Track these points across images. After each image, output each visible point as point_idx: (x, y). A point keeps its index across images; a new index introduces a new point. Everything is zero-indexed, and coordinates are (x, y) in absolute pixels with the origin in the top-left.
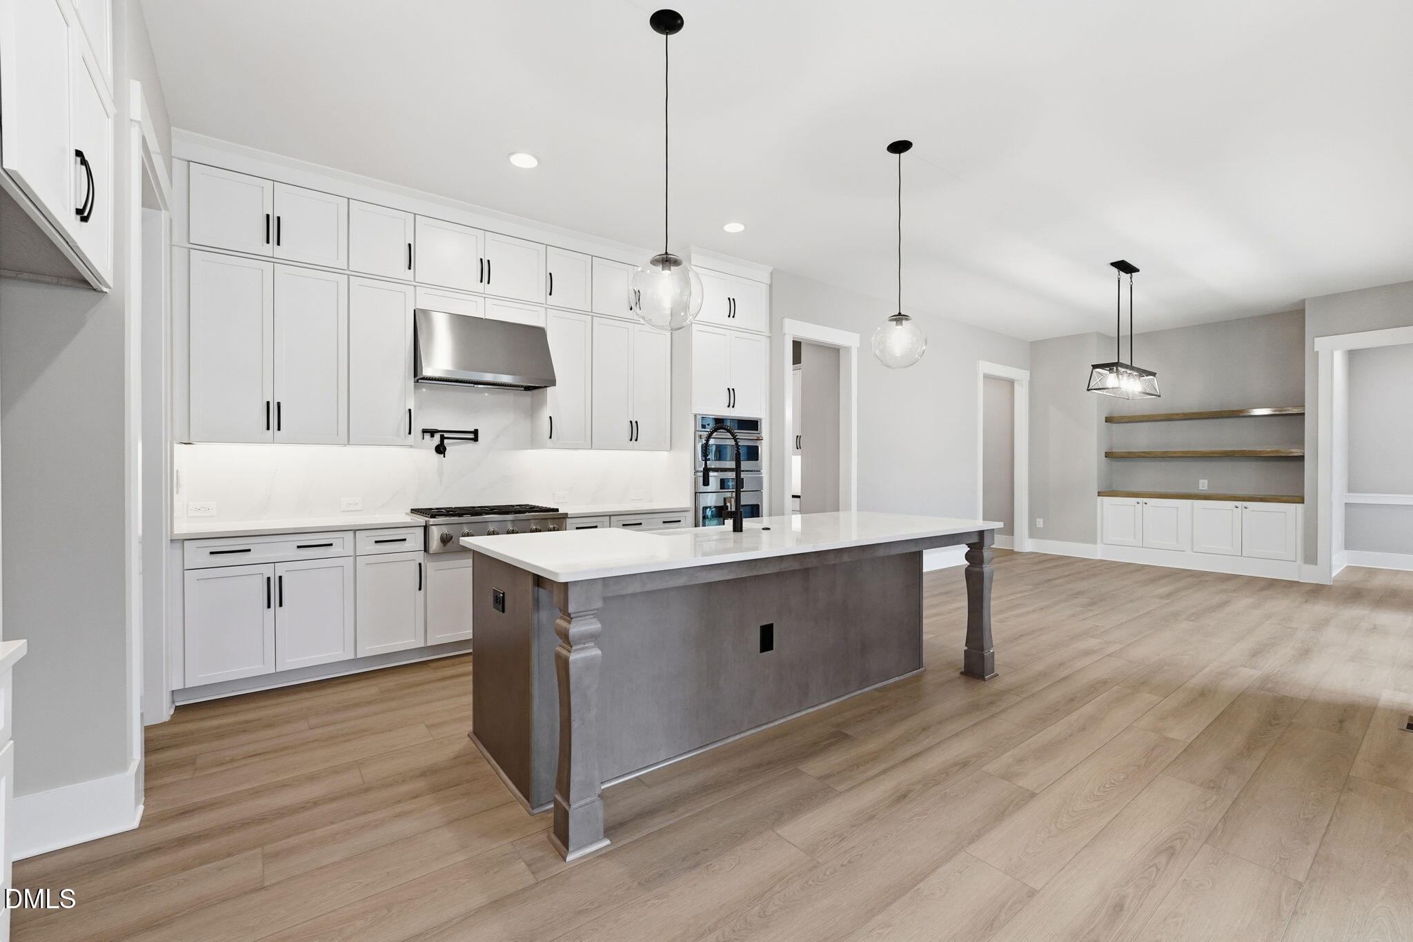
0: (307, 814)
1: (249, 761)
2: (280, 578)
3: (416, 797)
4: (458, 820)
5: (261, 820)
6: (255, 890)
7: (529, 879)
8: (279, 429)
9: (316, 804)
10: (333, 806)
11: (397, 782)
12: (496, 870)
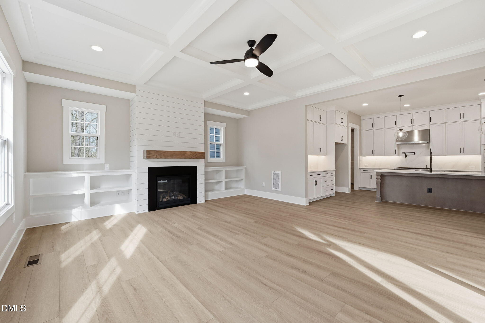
2: (372, 175)
8: (374, 154)
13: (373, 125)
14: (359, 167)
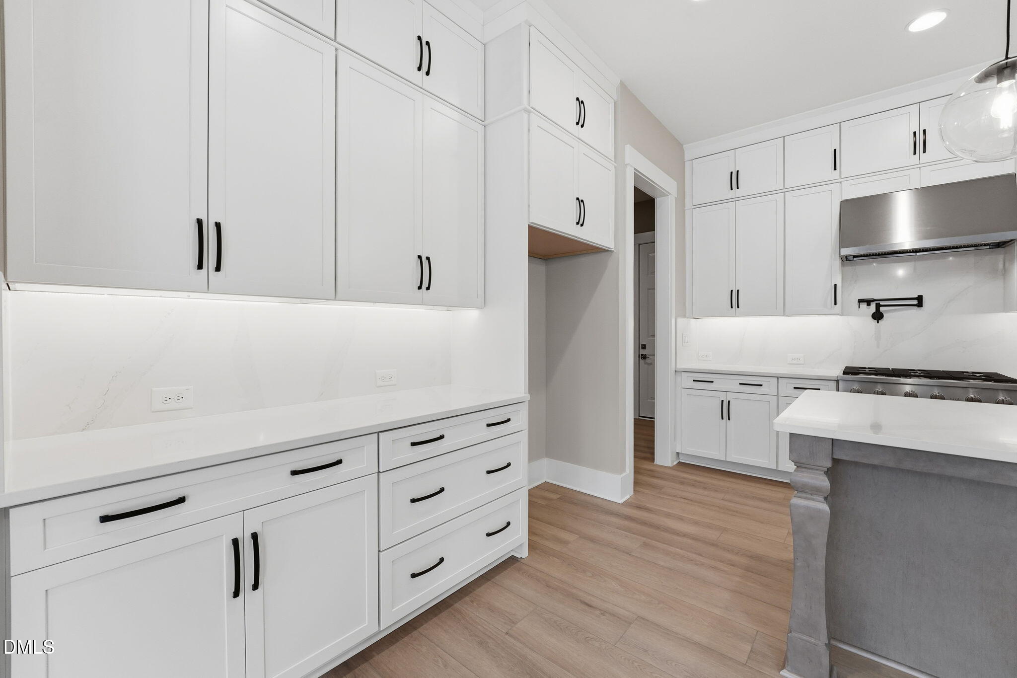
0: (675, 537)
1: (682, 500)
2: (729, 402)
3: (733, 565)
4: (741, 594)
5: (658, 527)
6: (627, 553)
7: (743, 658)
8: (738, 307)
9: (685, 535)
10: (690, 541)
11: (733, 552)
12: (729, 635)
13: (734, 180)
14: (674, 367)
